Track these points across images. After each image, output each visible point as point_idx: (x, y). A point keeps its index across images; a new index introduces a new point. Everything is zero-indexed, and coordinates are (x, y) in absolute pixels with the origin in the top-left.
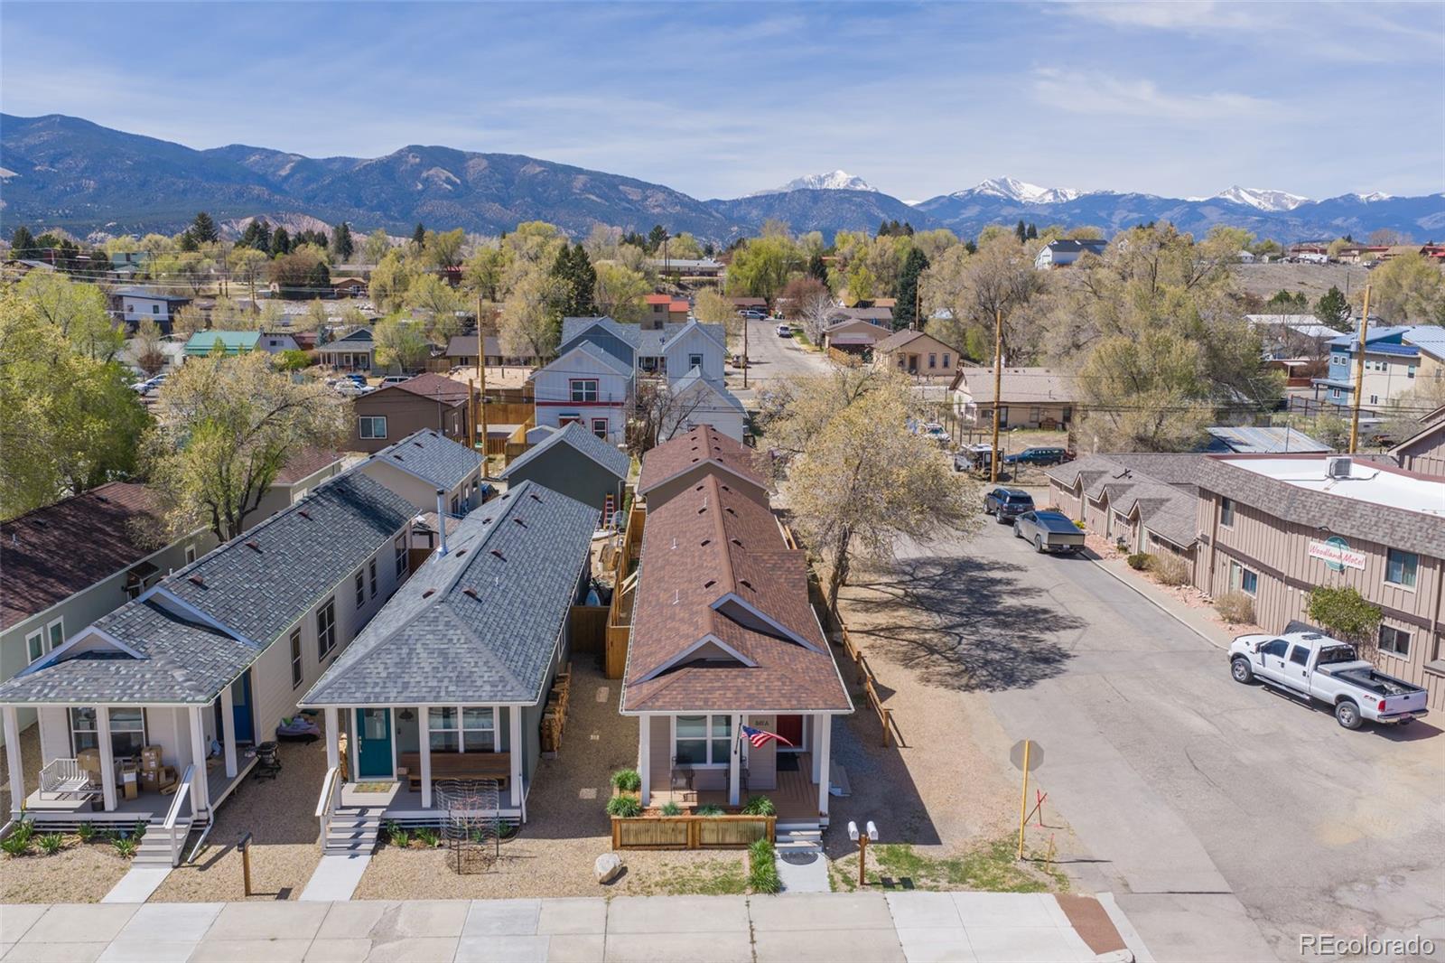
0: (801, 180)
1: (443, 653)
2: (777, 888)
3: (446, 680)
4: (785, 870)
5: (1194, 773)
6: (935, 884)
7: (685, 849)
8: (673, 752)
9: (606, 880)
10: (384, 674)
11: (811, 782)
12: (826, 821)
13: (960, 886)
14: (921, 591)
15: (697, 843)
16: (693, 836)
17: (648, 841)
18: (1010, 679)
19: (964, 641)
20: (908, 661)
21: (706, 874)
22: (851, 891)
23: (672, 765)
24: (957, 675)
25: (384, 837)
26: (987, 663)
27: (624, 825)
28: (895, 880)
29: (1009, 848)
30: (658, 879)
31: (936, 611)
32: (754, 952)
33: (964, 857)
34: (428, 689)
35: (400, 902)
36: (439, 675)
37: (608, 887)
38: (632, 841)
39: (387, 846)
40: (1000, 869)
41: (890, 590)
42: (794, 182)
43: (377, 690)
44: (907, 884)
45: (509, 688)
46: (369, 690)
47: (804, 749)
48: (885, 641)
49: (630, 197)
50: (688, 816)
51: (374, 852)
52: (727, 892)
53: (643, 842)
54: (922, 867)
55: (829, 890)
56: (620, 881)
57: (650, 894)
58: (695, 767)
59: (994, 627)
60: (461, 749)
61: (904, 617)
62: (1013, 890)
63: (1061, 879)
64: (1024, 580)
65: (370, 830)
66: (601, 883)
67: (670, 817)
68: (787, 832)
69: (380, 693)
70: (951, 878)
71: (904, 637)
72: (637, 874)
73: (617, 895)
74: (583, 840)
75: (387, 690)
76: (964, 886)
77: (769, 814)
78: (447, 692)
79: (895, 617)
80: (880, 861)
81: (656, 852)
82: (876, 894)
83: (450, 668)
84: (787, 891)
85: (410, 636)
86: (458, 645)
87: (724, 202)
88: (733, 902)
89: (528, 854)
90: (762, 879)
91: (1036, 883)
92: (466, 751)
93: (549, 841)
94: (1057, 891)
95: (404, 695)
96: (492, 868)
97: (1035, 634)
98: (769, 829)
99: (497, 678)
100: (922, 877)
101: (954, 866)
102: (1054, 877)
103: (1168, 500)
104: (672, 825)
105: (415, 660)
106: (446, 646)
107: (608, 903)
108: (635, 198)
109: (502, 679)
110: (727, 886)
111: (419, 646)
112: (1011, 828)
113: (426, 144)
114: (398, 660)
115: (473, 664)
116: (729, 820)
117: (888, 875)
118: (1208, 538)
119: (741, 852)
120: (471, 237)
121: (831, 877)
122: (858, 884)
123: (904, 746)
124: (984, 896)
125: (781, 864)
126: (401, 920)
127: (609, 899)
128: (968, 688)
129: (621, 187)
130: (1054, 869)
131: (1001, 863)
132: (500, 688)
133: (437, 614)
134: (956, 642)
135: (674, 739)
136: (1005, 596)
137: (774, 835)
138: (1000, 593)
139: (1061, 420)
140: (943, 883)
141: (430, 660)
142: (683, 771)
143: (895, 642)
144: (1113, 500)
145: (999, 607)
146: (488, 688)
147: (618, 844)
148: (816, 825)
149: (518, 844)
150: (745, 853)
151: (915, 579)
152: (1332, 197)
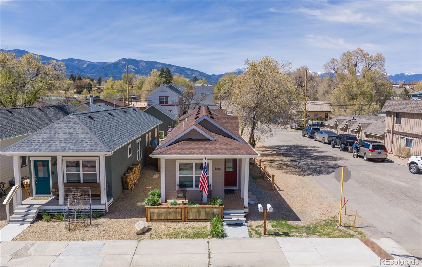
0: (239, 69)
1: (71, 134)
2: (223, 236)
3: (70, 144)
4: (228, 230)
5: (407, 198)
6: (301, 235)
7: (181, 222)
8: (178, 182)
9: (140, 233)
10: (41, 141)
11: (240, 198)
12: (247, 210)
13: (313, 235)
14: (282, 152)
15: (186, 219)
16: (184, 215)
17: (163, 218)
18: (319, 173)
19: (300, 163)
20: (278, 168)
21: (189, 231)
22: (259, 237)
23: (177, 188)
24: (299, 172)
25: (39, 217)
26: (310, 169)
27: (152, 210)
28: (280, 233)
29: (333, 222)
30: (166, 232)
31: (289, 157)
32: (210, 262)
33: (313, 225)
34: (61, 147)
35: (34, 242)
36: (67, 142)
37: (140, 236)
38: (156, 218)
39: (40, 221)
40: (331, 229)
41: (271, 152)
42: (237, 69)
43: (37, 147)
44: (286, 235)
45: (99, 147)
46: (32, 147)
47: (237, 188)
48: (269, 163)
49: (188, 74)
50: (183, 206)
51: (32, 223)
52: (199, 238)
53: (161, 218)
54: (293, 228)
55: (249, 236)
56: (147, 233)
57: (160, 238)
58: (188, 189)
59: (312, 160)
60: (82, 181)
61: (275, 158)
62: (339, 237)
63: (360, 233)
64: (320, 150)
65: (32, 213)
66: (138, 234)
67: (173, 206)
68: (229, 214)
69: (38, 149)
70: (308, 233)
71: (277, 162)
72: (156, 231)
73: (144, 239)
74: (134, 219)
75: (41, 147)
76: (315, 235)
77: (220, 205)
78: (69, 148)
79: (273, 158)
80: (273, 226)
81: (167, 223)
82: (272, 239)
83: (72, 139)
84: (228, 237)
85: (56, 127)
86: (78, 131)
87: (216, 75)
88: (202, 242)
89: (105, 224)
90: (216, 232)
91: (349, 234)
92: (84, 183)
93: (117, 220)
94: (360, 238)
95: (49, 149)
96: (87, 229)
97: (327, 161)
98: (220, 212)
99: (94, 143)
100: (294, 232)
101: (308, 228)
102: (357, 233)
103: (371, 123)
104: (174, 210)
105: (57, 136)
106: (72, 131)
107: (139, 242)
108: (190, 74)
109: (96, 144)
110: (199, 235)
111: (60, 130)
112: (333, 215)
113: (127, 58)
114: (49, 136)
115: (83, 138)
116: (202, 208)
117: (277, 231)
118: (390, 131)
119: (207, 223)
120: (136, 76)
121: (250, 232)
122: (263, 234)
123: (280, 190)
124: (324, 239)
125: (225, 227)
126: (32, 249)
127: (140, 240)
128: (303, 175)
129: (185, 71)
130: (356, 230)
131: (331, 227)
132: (94, 147)
133: (71, 119)
134: (297, 164)
135: (178, 176)
136: (314, 153)
137: (222, 216)
138: (312, 152)
139: (324, 118)
140: (304, 234)
141: (64, 136)
142: (182, 191)
143: (273, 163)
144: (350, 126)
145: (312, 155)
146: (89, 147)
147: (149, 219)
148: (243, 211)
149: (102, 220)
150: (209, 223)
151: (279, 150)
152: (397, 74)
